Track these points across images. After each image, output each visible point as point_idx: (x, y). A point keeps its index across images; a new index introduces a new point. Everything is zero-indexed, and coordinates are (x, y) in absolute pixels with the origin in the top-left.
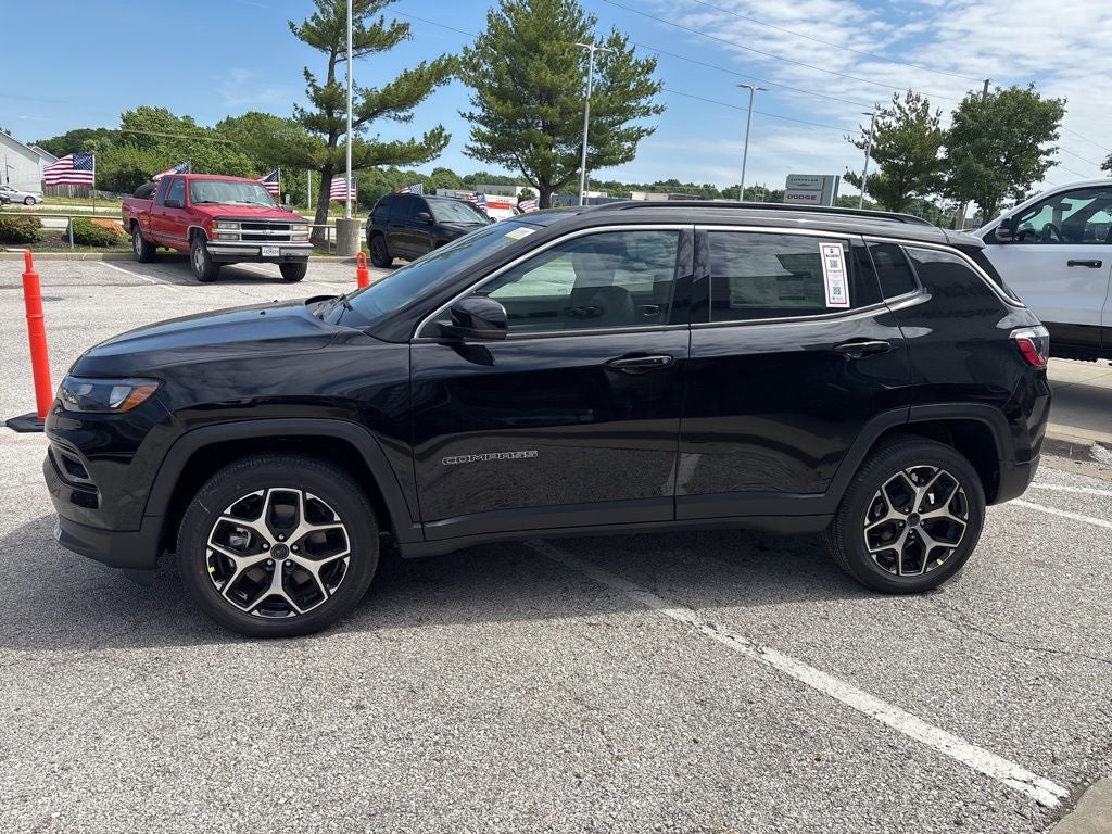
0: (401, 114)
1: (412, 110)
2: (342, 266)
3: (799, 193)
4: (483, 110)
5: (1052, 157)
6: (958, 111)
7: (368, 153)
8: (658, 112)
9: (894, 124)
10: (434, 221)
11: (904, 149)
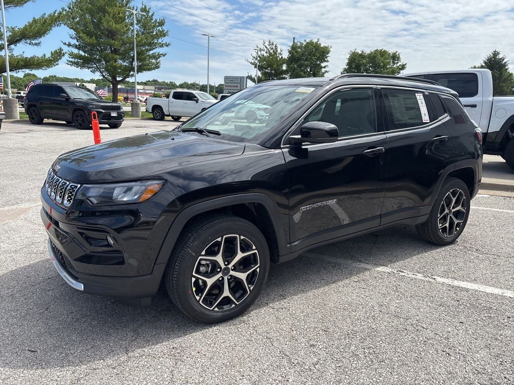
0: (34, 42)
1: (40, 40)
2: (12, 124)
3: (230, 84)
4: (78, 41)
5: (326, 69)
6: (290, 49)
7: (18, 62)
8: (167, 46)
9: (265, 54)
10: (70, 98)
11: (270, 65)
